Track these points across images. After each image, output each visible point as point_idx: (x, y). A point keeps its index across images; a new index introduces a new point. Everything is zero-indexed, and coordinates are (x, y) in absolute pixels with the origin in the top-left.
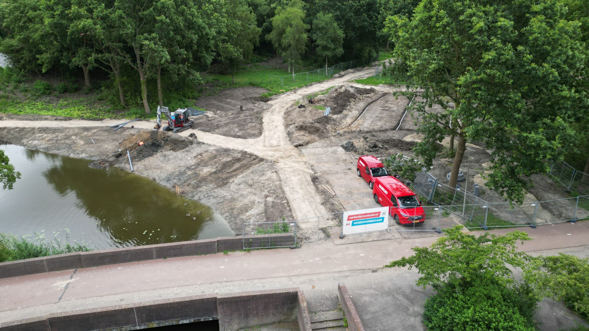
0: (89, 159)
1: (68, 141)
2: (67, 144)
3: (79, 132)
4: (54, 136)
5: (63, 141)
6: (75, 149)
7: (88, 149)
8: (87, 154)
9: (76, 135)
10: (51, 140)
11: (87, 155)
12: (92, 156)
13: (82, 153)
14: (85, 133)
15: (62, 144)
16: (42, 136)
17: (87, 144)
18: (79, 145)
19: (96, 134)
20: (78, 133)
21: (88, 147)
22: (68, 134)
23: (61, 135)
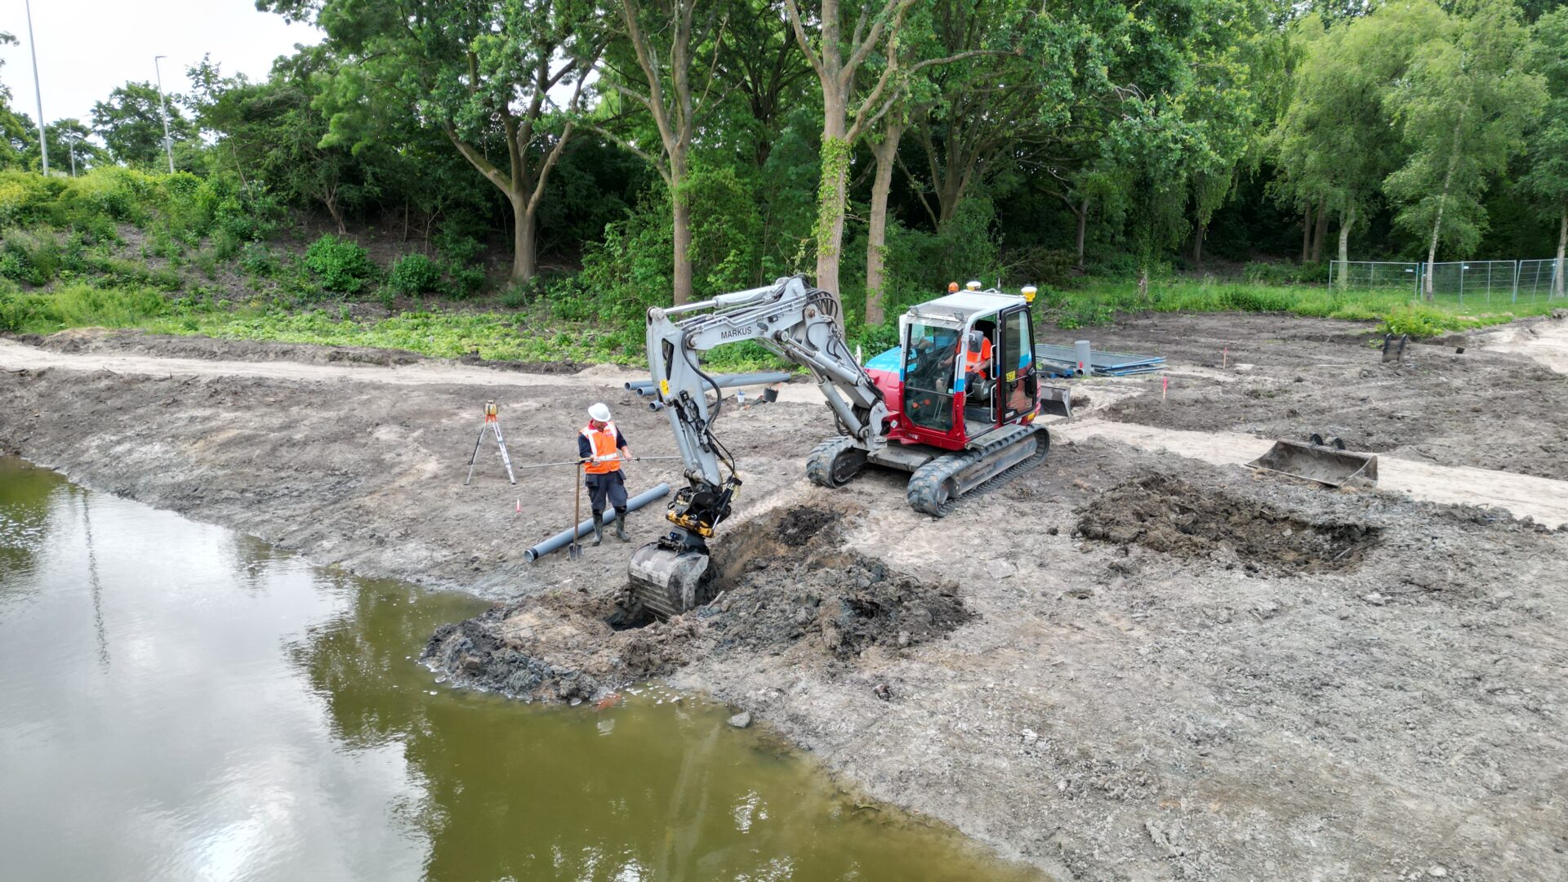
0: (449, 586)
1: (341, 455)
2: (332, 471)
3: (433, 406)
4: (277, 420)
5: (311, 453)
6: (369, 502)
7: (459, 509)
8: (444, 543)
9: (404, 422)
10: (248, 440)
11: (441, 555)
12: (475, 568)
13: (405, 536)
14: (467, 415)
15: (303, 468)
16: (206, 419)
17: (457, 475)
18: (403, 481)
19: (531, 424)
20: (420, 413)
21: (460, 496)
22: (362, 414)
23: (312, 419)
